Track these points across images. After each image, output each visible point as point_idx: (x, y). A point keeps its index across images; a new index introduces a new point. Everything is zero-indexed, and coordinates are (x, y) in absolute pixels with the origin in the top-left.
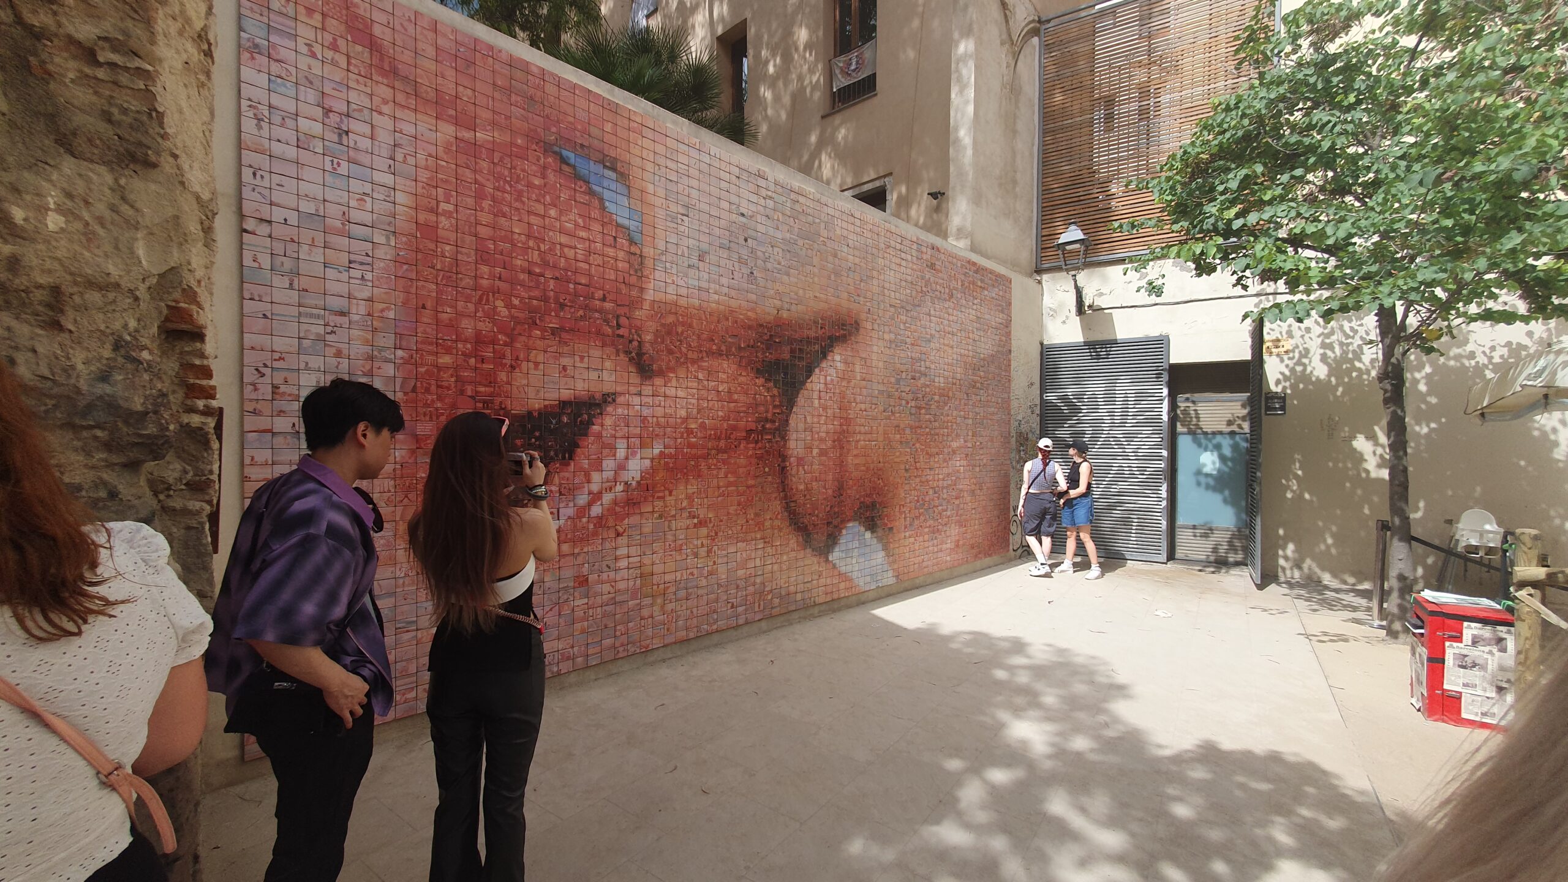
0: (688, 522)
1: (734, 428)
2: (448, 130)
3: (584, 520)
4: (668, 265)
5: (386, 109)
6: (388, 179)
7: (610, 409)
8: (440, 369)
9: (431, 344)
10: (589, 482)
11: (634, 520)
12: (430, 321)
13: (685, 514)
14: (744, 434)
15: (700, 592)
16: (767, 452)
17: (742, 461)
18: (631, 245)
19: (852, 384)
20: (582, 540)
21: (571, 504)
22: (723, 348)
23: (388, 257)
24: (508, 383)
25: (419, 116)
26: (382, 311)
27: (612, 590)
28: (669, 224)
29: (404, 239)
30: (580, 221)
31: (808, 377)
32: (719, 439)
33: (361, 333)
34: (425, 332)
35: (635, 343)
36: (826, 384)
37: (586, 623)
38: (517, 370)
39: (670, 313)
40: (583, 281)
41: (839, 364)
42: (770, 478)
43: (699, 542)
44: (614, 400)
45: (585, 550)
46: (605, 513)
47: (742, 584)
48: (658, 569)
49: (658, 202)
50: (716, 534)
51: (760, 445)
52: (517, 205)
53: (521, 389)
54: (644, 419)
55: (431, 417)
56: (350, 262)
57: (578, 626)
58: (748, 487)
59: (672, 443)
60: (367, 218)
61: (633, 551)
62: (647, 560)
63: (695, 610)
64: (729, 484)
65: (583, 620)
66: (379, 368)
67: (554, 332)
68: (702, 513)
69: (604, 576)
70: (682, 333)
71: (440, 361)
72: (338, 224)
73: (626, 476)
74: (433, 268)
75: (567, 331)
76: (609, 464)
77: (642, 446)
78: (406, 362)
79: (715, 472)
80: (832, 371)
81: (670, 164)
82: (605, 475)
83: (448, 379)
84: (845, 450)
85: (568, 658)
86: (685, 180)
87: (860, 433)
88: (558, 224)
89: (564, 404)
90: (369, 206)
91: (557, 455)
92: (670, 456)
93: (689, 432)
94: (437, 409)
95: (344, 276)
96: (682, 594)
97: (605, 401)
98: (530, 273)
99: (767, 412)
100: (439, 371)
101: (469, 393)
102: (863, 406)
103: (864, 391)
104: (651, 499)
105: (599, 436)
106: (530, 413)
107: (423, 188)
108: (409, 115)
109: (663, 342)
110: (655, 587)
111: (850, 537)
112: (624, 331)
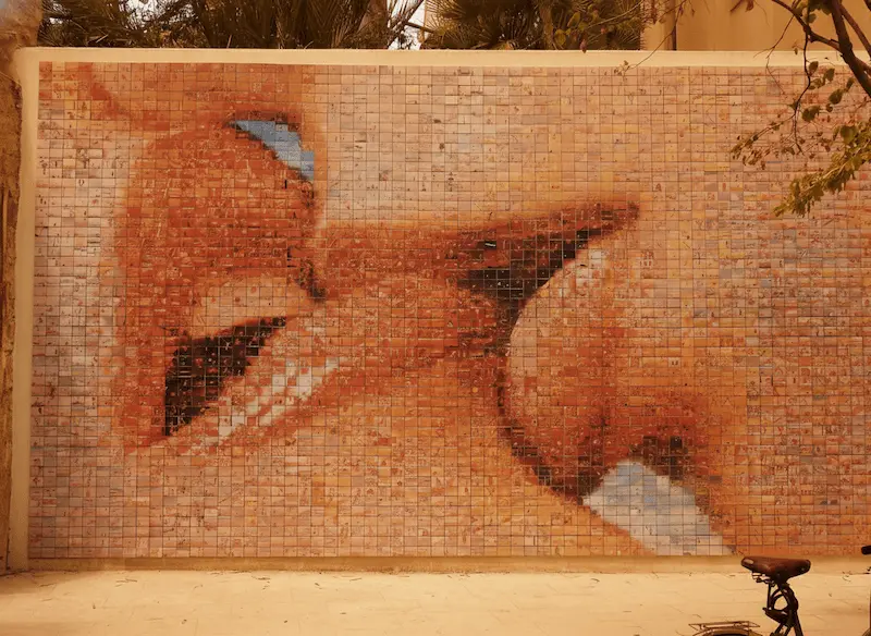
0: (367, 439)
2: (151, 136)
3: (255, 428)
5: (111, 136)
7: (280, 331)
8: (141, 308)
9: (136, 291)
10: (259, 395)
11: (303, 432)
12: (135, 275)
13: (363, 432)
14: (441, 351)
16: (475, 370)
18: (302, 183)
21: (242, 413)
24: (191, 315)
25: (132, 133)
28: (343, 154)
29: (120, 221)
31: (543, 282)
32: (407, 356)
33: (93, 289)
34: (132, 283)
35: (307, 271)
38: (198, 305)
39: (346, 237)
41: (598, 263)
42: (480, 400)
43: (381, 461)
44: (284, 324)
46: (275, 423)
48: (330, 480)
49: (332, 137)
53: (201, 319)
56: (88, 243)
59: (347, 361)
60: (97, 212)
61: (302, 460)
62: (318, 470)
63: (374, 529)
68: (384, 431)
70: (359, 254)
72: (82, 220)
73: (295, 391)
75: (240, 268)
76: (279, 382)
77: (314, 364)
78: (120, 305)
79: (401, 391)
80: (586, 272)
82: (276, 389)
84: (612, 369)
87: (642, 346)
88: (232, 182)
89: (238, 328)
90: (99, 204)
91: (230, 372)
92: (346, 374)
94: (139, 338)
95: (85, 253)
97: (276, 325)
100: (141, 310)
101: (161, 325)
104: (323, 414)
105: (269, 354)
106: (208, 339)
107: (133, 182)
109: (337, 266)
110: (327, 499)
111: (622, 480)
112: (295, 261)
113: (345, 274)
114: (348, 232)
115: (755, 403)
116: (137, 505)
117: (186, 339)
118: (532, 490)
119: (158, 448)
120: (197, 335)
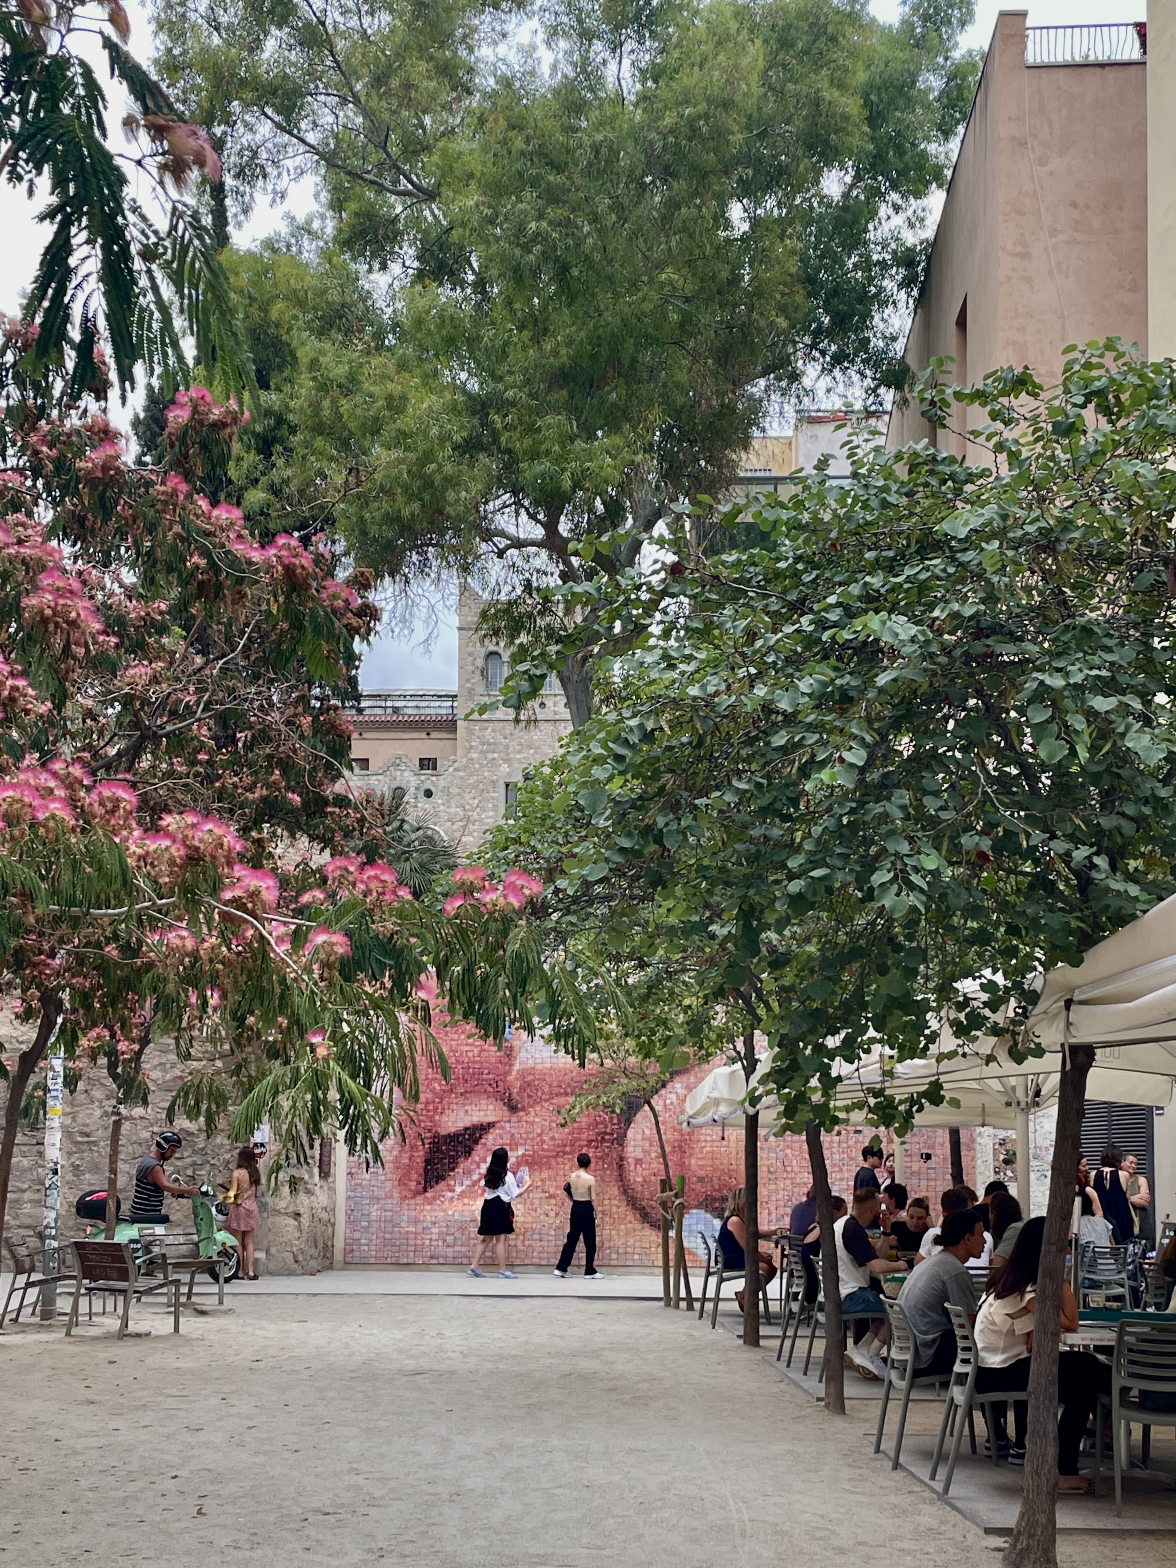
1: (578, 1139)
4: (529, 1048)
7: (491, 1131)
16: (606, 1154)
21: (469, 1179)
22: (569, 1090)
24: (440, 1120)
32: (565, 1146)
35: (507, 1094)
36: (665, 1106)
38: (444, 1114)
39: (530, 1074)
40: (477, 1067)
42: (608, 1172)
44: (494, 1126)
51: (599, 1149)
53: (445, 1123)
54: (512, 1135)
59: (531, 1148)
67: (462, 1094)
70: (538, 1085)
75: (469, 1093)
84: (687, 1154)
87: (706, 1141)
92: (529, 1156)
97: (489, 1127)
99: (606, 1128)
101: (423, 1126)
105: (485, 1144)
106: (449, 1135)
109: (525, 1092)
111: (693, 1221)
112: (500, 1089)
113: (530, 1096)
114: (532, 1071)
115: (772, 1177)
116: (407, 1233)
117: (436, 1136)
118: (638, 1226)
119: (420, 1199)
120: (443, 1132)
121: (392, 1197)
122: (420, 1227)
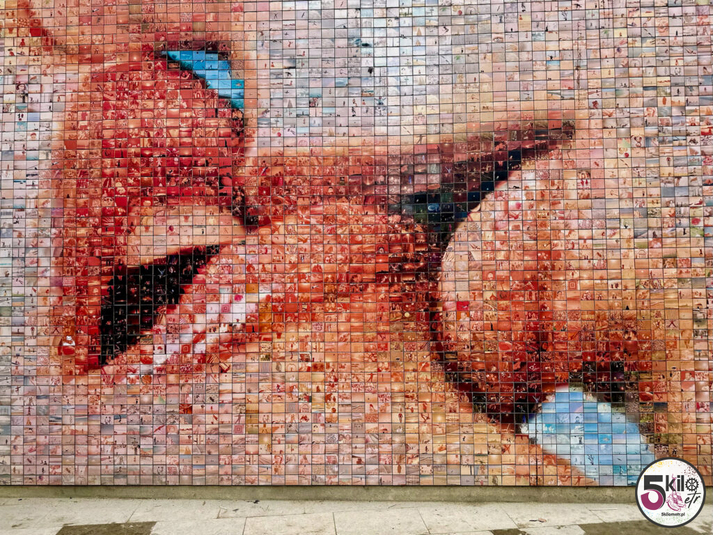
0: (300, 365)
1: (359, 271)
2: (86, 69)
3: (189, 356)
4: (273, 120)
5: (49, 71)
6: (48, 116)
7: (214, 260)
8: (78, 239)
9: (72, 221)
10: (193, 322)
11: (239, 359)
12: (72, 206)
13: (296, 357)
14: (372, 277)
15: (316, 439)
16: (407, 295)
17: (370, 305)
18: (233, 111)
19: (561, 206)
20: (187, 372)
21: (177, 341)
22: (342, 190)
23: (47, 167)
24: (125, 244)
25: (68, 67)
26: (44, 204)
27: (215, 422)
28: (272, 81)
29: (57, 153)
30: (185, 105)
31: (475, 206)
32: (339, 281)
33: (32, 220)
34: (69, 214)
35: (239, 199)
36: (507, 211)
37: (190, 447)
38: (132, 233)
39: (276, 164)
40: (187, 153)
41: (531, 184)
42: (412, 325)
43: (314, 387)
44: (217, 252)
45: (190, 382)
46: (209, 350)
47: (372, 439)
48: (265, 407)
49: (261, 65)
50: (336, 380)
51: (396, 287)
52: (134, 106)
53: (135, 248)
54: (249, 267)
55: (72, 274)
56: (27, 175)
57: (183, 448)
58: (379, 333)
59: (280, 287)
60: (35, 145)
61: (237, 387)
62: (253, 397)
63: (309, 457)
64: (352, 329)
65: (189, 443)
66: (41, 242)
67: (161, 200)
68: (317, 357)
69: (208, 408)
70: (290, 182)
71: (78, 233)
72: (21, 153)
73: (229, 318)
74: (74, 168)
75: (173, 198)
76: (213, 308)
77: (248, 291)
78: (58, 236)
79: (333, 316)
80: (520, 195)
81: (274, 26)
82: (209, 317)
83: (84, 245)
84: (549, 293)
85: (175, 474)
86: (292, 34)
87: (580, 269)
88: (165, 113)
89: (171, 257)
90: (37, 138)
91: (164, 300)
92: (279, 300)
93: (301, 276)
94: (75, 268)
95: (23, 186)
96: (294, 437)
97: (209, 252)
98: (143, 155)
99: (406, 250)
100: (77, 241)
101: (97, 254)
102: (585, 234)
103: (588, 214)
104: (257, 340)
105: (204, 282)
106: (142, 267)
107: (69, 115)
108: (62, 69)
109: (268, 194)
110: (261, 426)
111: (563, 407)
112: (228, 190)
113: (277, 202)
114: (279, 160)
117: (121, 269)
119: (94, 378)
120: (131, 263)
121: (47, 374)
122: (95, 423)
